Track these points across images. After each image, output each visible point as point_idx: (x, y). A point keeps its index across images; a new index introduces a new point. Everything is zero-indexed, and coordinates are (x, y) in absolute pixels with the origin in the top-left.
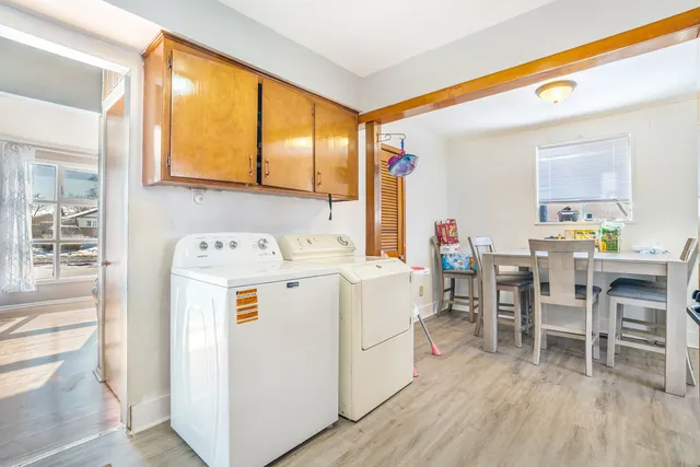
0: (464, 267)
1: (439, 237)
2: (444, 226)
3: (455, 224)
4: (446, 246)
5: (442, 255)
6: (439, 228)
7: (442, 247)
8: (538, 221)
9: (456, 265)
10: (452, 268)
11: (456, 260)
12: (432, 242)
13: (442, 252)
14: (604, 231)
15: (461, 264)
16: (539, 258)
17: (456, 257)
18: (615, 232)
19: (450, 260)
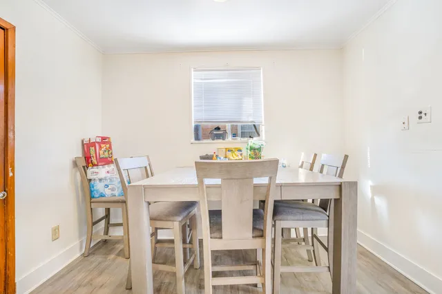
0: (116, 193)
1: (88, 159)
2: (93, 144)
3: (109, 143)
4: (95, 169)
5: (90, 180)
6: (87, 146)
7: (90, 171)
8: (193, 140)
9: (108, 192)
10: (102, 196)
11: (107, 186)
12: (75, 164)
13: (89, 176)
14: (251, 149)
15: (113, 190)
16: (208, 187)
17: (108, 182)
18: (259, 149)
19: (99, 187)
